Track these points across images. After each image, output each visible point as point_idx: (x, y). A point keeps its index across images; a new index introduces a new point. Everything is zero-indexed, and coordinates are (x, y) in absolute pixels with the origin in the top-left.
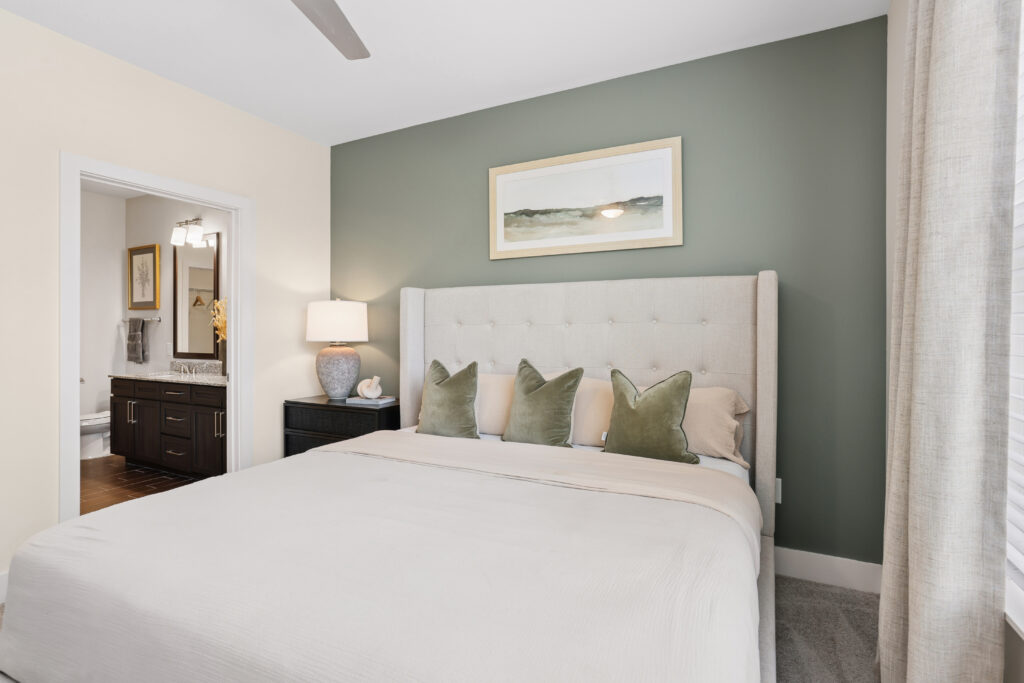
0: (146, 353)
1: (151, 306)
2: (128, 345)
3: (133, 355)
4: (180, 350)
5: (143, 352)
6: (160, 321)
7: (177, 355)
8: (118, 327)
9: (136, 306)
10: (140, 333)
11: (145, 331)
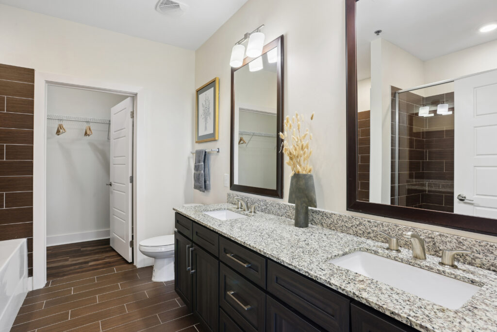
0: (208, 182)
1: (211, 138)
2: (194, 174)
3: (198, 184)
4: (236, 182)
5: (205, 182)
6: (218, 152)
7: (233, 187)
8: (189, 158)
9: (201, 140)
10: (203, 163)
11: (206, 161)
